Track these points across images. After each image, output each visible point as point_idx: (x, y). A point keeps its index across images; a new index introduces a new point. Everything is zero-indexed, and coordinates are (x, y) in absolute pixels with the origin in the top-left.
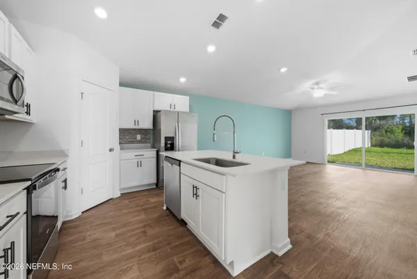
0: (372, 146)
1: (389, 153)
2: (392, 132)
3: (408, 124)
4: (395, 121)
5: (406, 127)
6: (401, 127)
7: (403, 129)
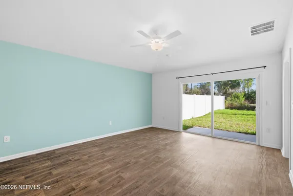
0: (225, 108)
1: (236, 114)
2: (238, 97)
3: (247, 92)
4: (240, 90)
5: (246, 94)
6: (243, 94)
7: (244, 96)
